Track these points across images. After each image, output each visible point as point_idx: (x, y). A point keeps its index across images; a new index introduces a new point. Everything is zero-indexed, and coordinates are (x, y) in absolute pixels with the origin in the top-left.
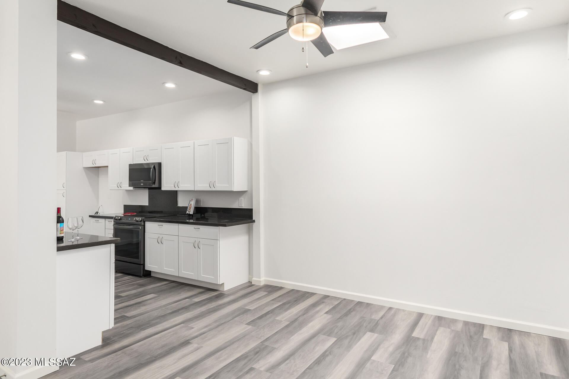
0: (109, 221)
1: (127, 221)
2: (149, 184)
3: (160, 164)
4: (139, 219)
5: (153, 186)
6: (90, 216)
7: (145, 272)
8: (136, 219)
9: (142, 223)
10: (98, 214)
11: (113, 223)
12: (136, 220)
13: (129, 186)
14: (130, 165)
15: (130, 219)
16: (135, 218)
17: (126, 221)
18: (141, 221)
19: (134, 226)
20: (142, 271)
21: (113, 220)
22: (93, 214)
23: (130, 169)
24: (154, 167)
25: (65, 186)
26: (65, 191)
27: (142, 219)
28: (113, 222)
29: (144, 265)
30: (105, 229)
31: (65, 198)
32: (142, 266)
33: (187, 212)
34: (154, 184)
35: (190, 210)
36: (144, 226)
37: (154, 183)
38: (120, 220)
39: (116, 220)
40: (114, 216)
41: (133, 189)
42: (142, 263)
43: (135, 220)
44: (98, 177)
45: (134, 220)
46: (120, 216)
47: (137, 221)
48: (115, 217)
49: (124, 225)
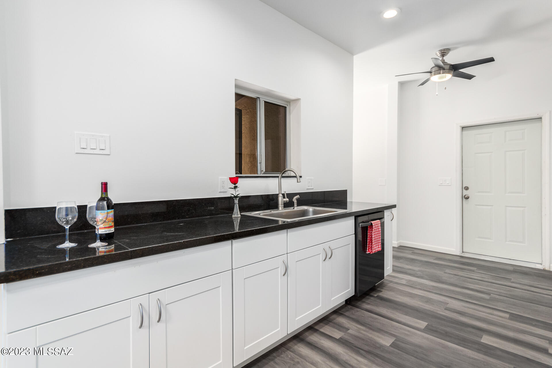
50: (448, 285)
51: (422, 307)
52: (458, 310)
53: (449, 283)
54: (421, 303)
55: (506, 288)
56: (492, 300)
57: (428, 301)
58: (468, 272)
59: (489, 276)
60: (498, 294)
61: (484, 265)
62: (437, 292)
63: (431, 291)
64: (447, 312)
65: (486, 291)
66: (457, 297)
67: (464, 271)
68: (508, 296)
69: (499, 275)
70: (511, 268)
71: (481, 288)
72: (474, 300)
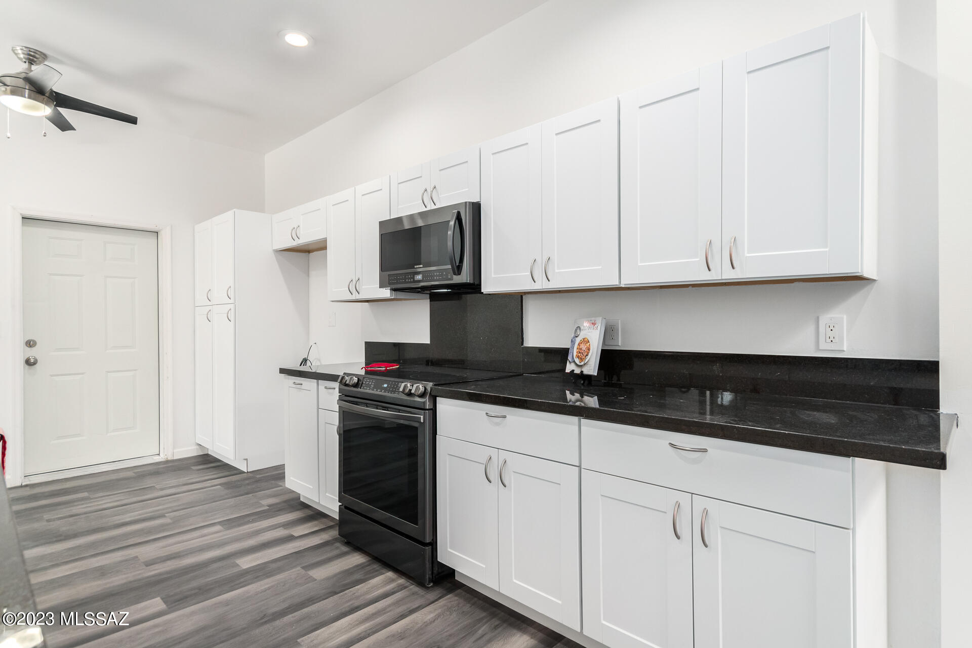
0: (326, 388)
1: (378, 393)
2: (442, 275)
3: (476, 208)
4: (418, 388)
5: (457, 279)
6: (282, 371)
7: (436, 569)
8: (405, 387)
9: (428, 403)
10: (308, 363)
11: (336, 394)
12: (407, 391)
13: (382, 286)
14: (381, 223)
15: (385, 386)
16: (403, 385)
17: (375, 392)
18: (422, 395)
19: (399, 411)
20: (428, 565)
21: (336, 385)
22: (295, 365)
23: (382, 236)
24: (459, 218)
25: (231, 294)
26: (232, 306)
27: (425, 389)
28: (337, 390)
29: (433, 544)
30: (318, 408)
31: (232, 323)
32: (428, 549)
33: (569, 368)
34: (459, 274)
35: (581, 360)
36: (434, 410)
37: (458, 270)
38: (356, 385)
39: (346, 385)
40: (341, 373)
41: (391, 294)
42: (428, 540)
43: (403, 392)
44: (308, 274)
45: (401, 389)
46: (356, 375)
47: (410, 394)
48: (343, 378)
49: (367, 405)
50: (86, 535)
51: (108, 586)
52: (164, 556)
53: (87, 531)
54: (99, 582)
55: (168, 499)
56: (176, 521)
57: (102, 572)
58: (83, 502)
59: (122, 494)
60: (170, 510)
61: (91, 484)
62: (93, 553)
63: (77, 557)
64: (156, 568)
65: (150, 514)
66: (131, 542)
67: (76, 504)
68: (185, 507)
69: (131, 488)
70: (130, 474)
71: (140, 515)
72: (160, 532)
